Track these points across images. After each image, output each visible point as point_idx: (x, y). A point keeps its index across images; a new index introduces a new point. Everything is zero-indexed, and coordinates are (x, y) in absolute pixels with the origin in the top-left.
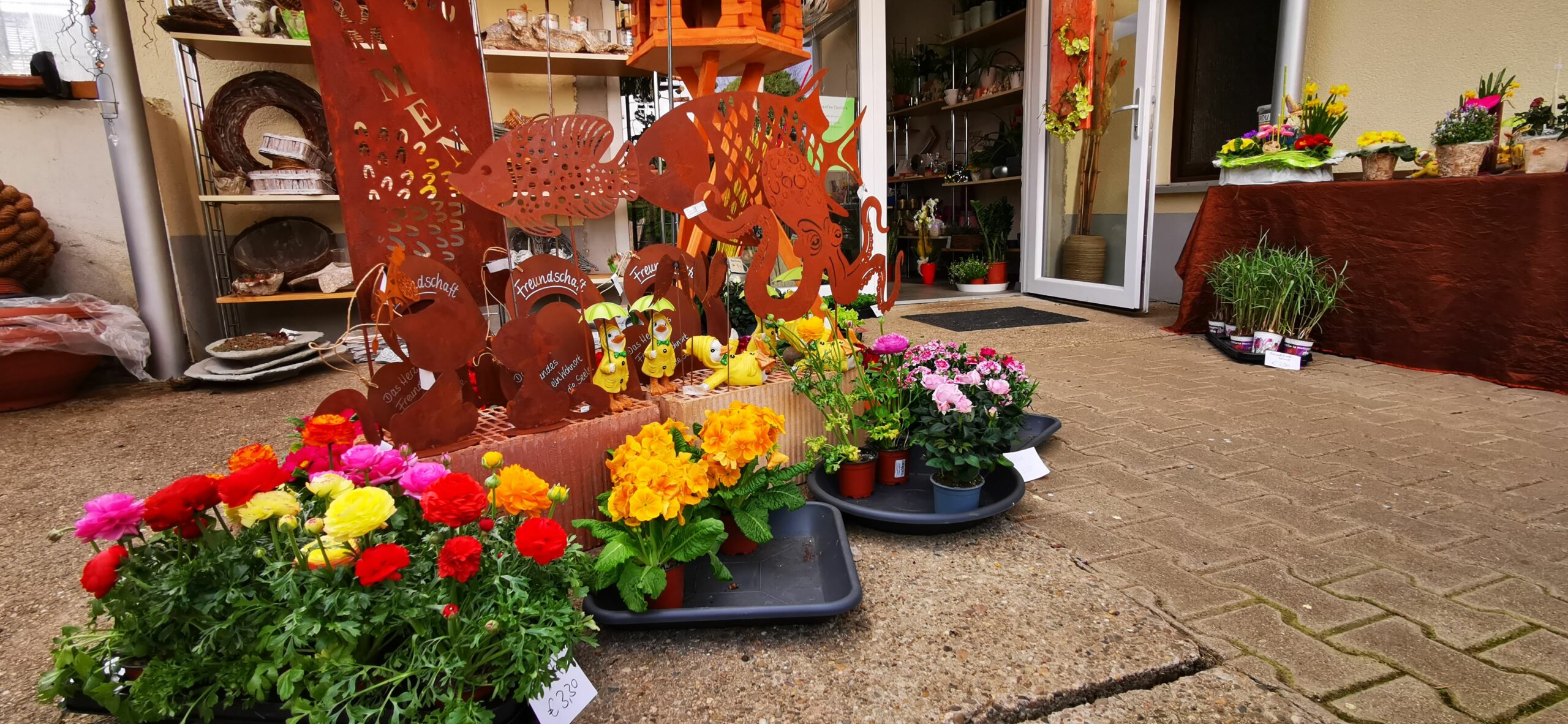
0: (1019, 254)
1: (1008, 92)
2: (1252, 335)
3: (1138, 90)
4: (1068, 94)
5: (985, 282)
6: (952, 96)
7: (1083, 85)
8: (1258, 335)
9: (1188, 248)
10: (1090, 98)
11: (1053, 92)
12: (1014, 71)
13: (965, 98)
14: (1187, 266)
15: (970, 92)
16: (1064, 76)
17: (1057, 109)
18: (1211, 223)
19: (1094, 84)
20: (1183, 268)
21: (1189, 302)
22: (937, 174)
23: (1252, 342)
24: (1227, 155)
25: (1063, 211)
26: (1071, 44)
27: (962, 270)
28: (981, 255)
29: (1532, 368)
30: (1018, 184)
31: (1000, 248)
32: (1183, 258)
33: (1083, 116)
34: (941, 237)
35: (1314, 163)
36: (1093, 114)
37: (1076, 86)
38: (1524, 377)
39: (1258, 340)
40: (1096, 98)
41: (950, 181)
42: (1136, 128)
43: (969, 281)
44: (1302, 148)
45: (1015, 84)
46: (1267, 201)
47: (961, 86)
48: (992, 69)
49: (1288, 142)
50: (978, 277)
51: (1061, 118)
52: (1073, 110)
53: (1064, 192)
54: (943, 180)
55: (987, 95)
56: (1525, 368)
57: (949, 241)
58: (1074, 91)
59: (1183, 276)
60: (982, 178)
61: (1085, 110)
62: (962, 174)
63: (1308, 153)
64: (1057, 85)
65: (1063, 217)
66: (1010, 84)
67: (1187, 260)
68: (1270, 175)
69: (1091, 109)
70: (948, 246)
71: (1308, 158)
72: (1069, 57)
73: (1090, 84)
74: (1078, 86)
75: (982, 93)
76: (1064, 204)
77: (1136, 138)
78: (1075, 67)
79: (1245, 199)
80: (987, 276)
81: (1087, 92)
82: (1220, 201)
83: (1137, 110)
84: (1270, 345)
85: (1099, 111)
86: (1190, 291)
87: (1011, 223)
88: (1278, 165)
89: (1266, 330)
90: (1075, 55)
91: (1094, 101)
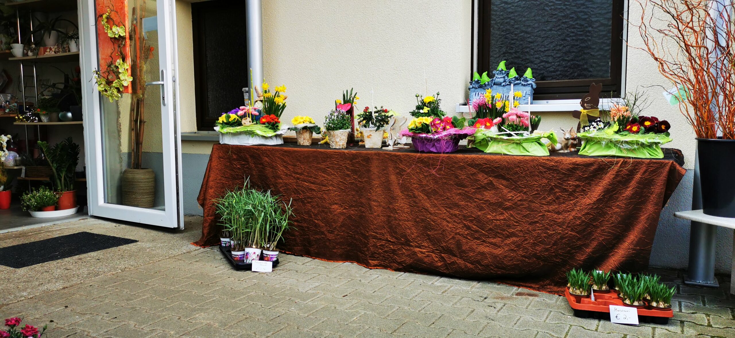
0: (85, 183)
1: (67, 54)
2: (244, 250)
3: (162, 71)
4: (112, 66)
5: (56, 209)
6: (18, 49)
7: (124, 60)
8: (247, 250)
9: (204, 186)
10: (130, 71)
11: (102, 62)
12: (71, 38)
13: (30, 54)
14: (205, 199)
15: (34, 49)
16: (109, 51)
17: (106, 75)
18: (217, 169)
19: (133, 61)
20: (202, 200)
21: (207, 224)
22: (9, 113)
23: (244, 255)
24: (222, 124)
25: (119, 151)
26: (111, 29)
27: (33, 200)
28: (51, 186)
29: (378, 257)
30: (81, 128)
31: (68, 179)
32: (202, 193)
33: (125, 84)
34: (16, 168)
35: (271, 133)
36: (133, 83)
37: (118, 61)
38: (375, 262)
39: (247, 253)
40: (134, 71)
41: (22, 120)
42: (163, 98)
43: (41, 209)
44: (264, 123)
45: (73, 49)
46: (248, 156)
47: (26, 42)
48: (53, 33)
49: (256, 119)
50: (49, 205)
51: (109, 83)
52: (117, 79)
53: (119, 136)
54: (14, 120)
55: (50, 53)
56: (375, 258)
57: (23, 171)
58: (117, 64)
59: (203, 205)
60: (50, 120)
61: (126, 79)
62: (33, 115)
63: (267, 127)
64: (104, 57)
65: (120, 155)
66: (69, 47)
67: (204, 194)
68: (248, 139)
69: (131, 79)
70: (23, 175)
71: (268, 130)
72: (111, 38)
73: (129, 61)
74: (119, 61)
75: (45, 51)
76: (120, 144)
77: (164, 105)
78: (116, 46)
79: (235, 154)
80: (57, 203)
81: (127, 65)
82: (221, 155)
83: (163, 85)
84: (254, 256)
85: (138, 81)
86: (208, 216)
87: (77, 159)
88: (251, 133)
89: (251, 247)
90: (115, 38)
91: (133, 74)
